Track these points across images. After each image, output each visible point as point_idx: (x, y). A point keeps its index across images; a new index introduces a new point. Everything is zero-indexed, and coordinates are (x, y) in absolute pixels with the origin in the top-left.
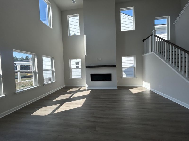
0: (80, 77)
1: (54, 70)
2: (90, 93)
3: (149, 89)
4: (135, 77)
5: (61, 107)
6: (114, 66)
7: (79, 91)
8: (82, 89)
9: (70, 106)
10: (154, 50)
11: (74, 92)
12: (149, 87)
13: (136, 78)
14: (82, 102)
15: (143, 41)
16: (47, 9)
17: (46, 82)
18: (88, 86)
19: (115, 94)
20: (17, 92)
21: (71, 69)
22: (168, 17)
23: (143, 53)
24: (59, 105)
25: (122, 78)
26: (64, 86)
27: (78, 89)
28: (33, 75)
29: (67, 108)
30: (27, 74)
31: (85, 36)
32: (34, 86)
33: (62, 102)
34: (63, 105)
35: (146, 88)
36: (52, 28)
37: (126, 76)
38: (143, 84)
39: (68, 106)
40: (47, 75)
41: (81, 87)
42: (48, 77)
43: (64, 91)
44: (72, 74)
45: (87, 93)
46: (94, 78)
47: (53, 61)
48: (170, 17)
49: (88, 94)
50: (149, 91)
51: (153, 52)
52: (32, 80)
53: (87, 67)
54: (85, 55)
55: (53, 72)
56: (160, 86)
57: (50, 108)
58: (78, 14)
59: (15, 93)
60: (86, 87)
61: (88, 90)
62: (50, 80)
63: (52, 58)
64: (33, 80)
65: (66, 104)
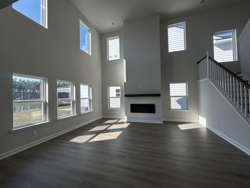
0: (119, 107)
1: (91, 99)
2: (129, 126)
3: (205, 126)
4: (187, 109)
5: (96, 137)
6: (158, 95)
7: (116, 123)
8: (120, 121)
9: (104, 137)
10: (209, 76)
11: (111, 124)
12: (205, 124)
13: (189, 111)
14: (117, 134)
15: (198, 63)
16: (86, 36)
17: (83, 111)
18: (128, 118)
19: (157, 129)
20: (58, 119)
21: (110, 98)
22: (234, 31)
23: (198, 79)
24: (94, 135)
25: (170, 110)
26: (101, 117)
27: (116, 121)
28: (71, 103)
29: (101, 138)
30: (63, 101)
31: (125, 61)
32: (71, 115)
33: (98, 133)
34: (98, 136)
35: (202, 125)
36: (90, 54)
37: (180, 108)
38: (199, 120)
39: (102, 137)
40: (84, 104)
41: (120, 119)
42: (85, 106)
43: (101, 122)
44: (110, 103)
45: (126, 125)
46: (135, 108)
47: (91, 89)
48: (235, 30)
49: (126, 127)
50: (205, 128)
51: (207, 79)
52: (69, 109)
53: (126, 96)
54: (125, 82)
55: (90, 101)
56: (216, 122)
57: (86, 137)
58: (119, 36)
59: (56, 120)
60: (125, 119)
61: (128, 122)
62: (87, 109)
63: (90, 86)
64: (71, 109)
65: (100, 135)
